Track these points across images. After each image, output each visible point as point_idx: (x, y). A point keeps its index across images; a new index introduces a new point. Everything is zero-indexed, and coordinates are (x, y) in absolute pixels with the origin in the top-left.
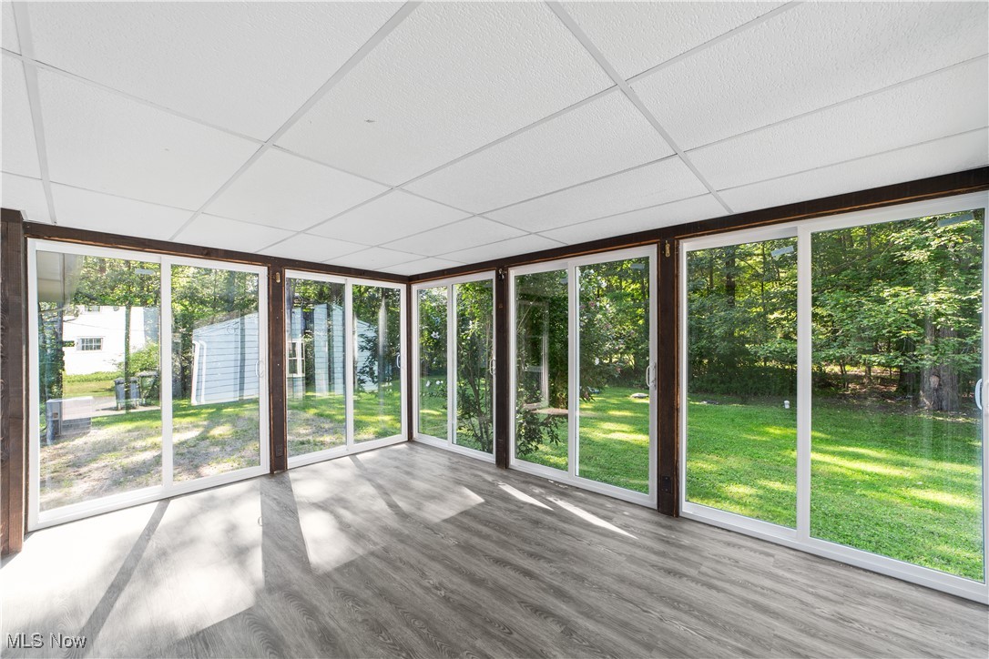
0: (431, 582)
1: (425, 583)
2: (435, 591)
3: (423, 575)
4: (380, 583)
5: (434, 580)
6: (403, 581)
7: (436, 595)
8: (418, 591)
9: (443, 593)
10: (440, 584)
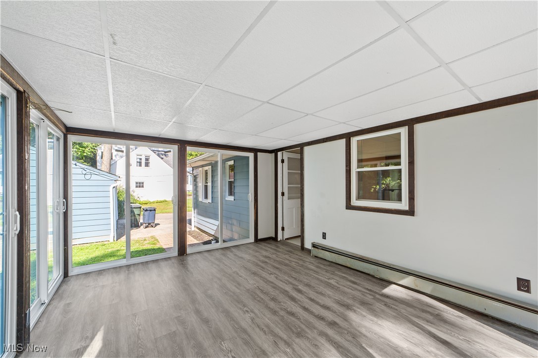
0: (249, 315)
1: (252, 315)
2: (249, 310)
3: (252, 319)
4: (276, 318)
5: (247, 316)
6: (264, 317)
7: (249, 308)
8: (256, 311)
9: (245, 309)
10: (245, 313)
